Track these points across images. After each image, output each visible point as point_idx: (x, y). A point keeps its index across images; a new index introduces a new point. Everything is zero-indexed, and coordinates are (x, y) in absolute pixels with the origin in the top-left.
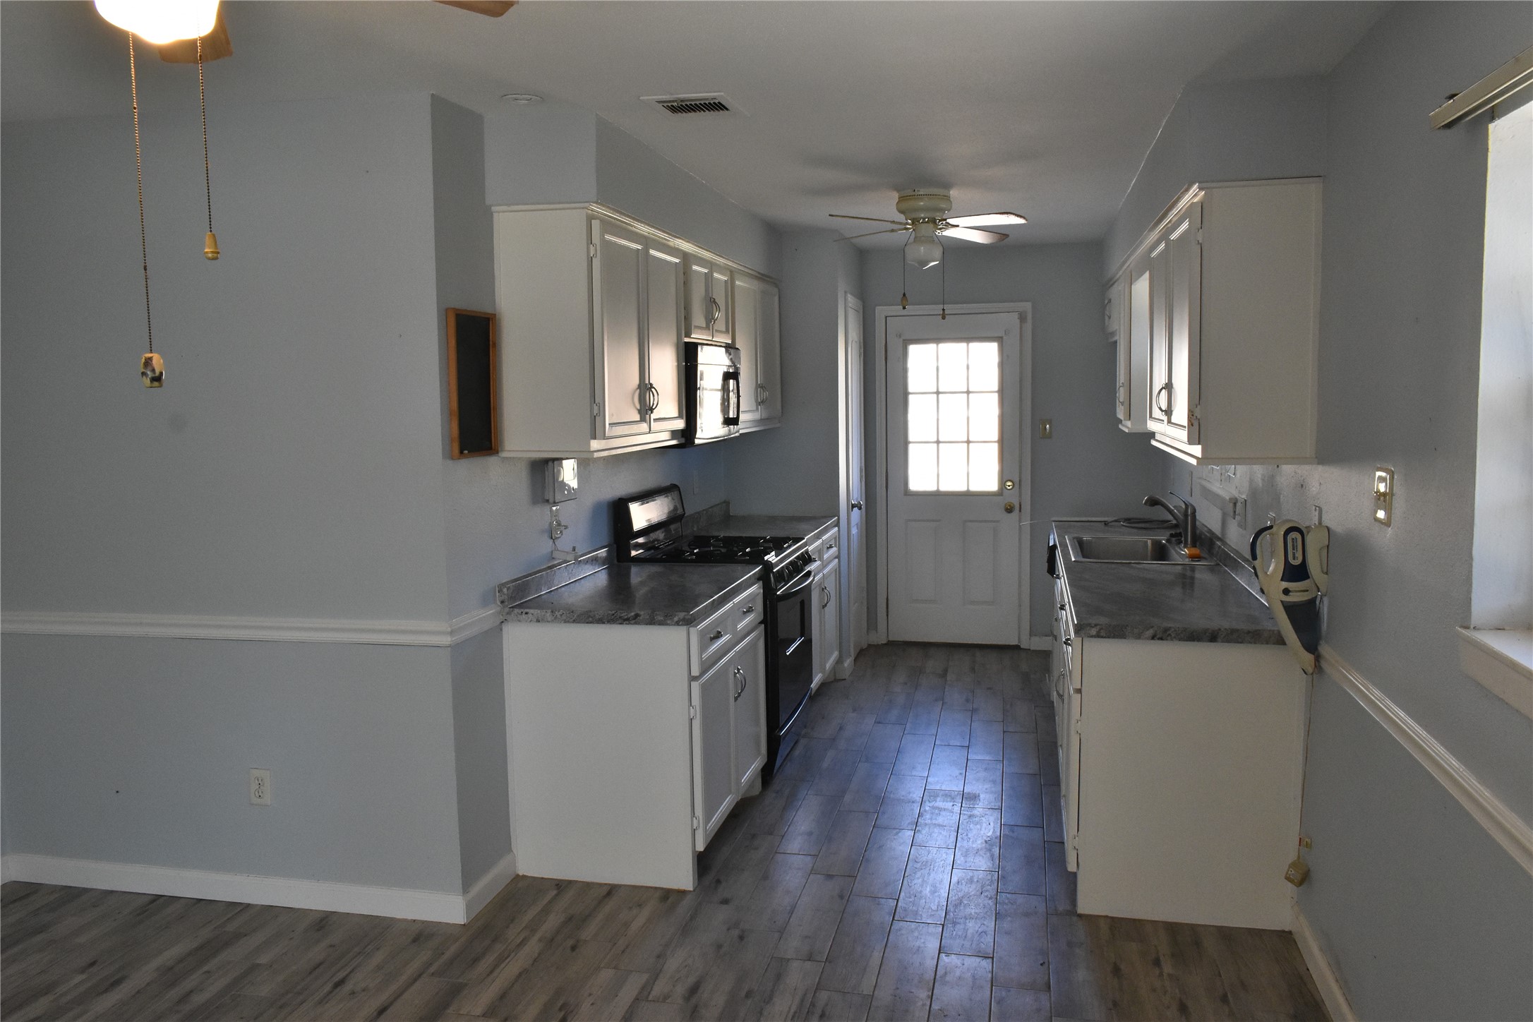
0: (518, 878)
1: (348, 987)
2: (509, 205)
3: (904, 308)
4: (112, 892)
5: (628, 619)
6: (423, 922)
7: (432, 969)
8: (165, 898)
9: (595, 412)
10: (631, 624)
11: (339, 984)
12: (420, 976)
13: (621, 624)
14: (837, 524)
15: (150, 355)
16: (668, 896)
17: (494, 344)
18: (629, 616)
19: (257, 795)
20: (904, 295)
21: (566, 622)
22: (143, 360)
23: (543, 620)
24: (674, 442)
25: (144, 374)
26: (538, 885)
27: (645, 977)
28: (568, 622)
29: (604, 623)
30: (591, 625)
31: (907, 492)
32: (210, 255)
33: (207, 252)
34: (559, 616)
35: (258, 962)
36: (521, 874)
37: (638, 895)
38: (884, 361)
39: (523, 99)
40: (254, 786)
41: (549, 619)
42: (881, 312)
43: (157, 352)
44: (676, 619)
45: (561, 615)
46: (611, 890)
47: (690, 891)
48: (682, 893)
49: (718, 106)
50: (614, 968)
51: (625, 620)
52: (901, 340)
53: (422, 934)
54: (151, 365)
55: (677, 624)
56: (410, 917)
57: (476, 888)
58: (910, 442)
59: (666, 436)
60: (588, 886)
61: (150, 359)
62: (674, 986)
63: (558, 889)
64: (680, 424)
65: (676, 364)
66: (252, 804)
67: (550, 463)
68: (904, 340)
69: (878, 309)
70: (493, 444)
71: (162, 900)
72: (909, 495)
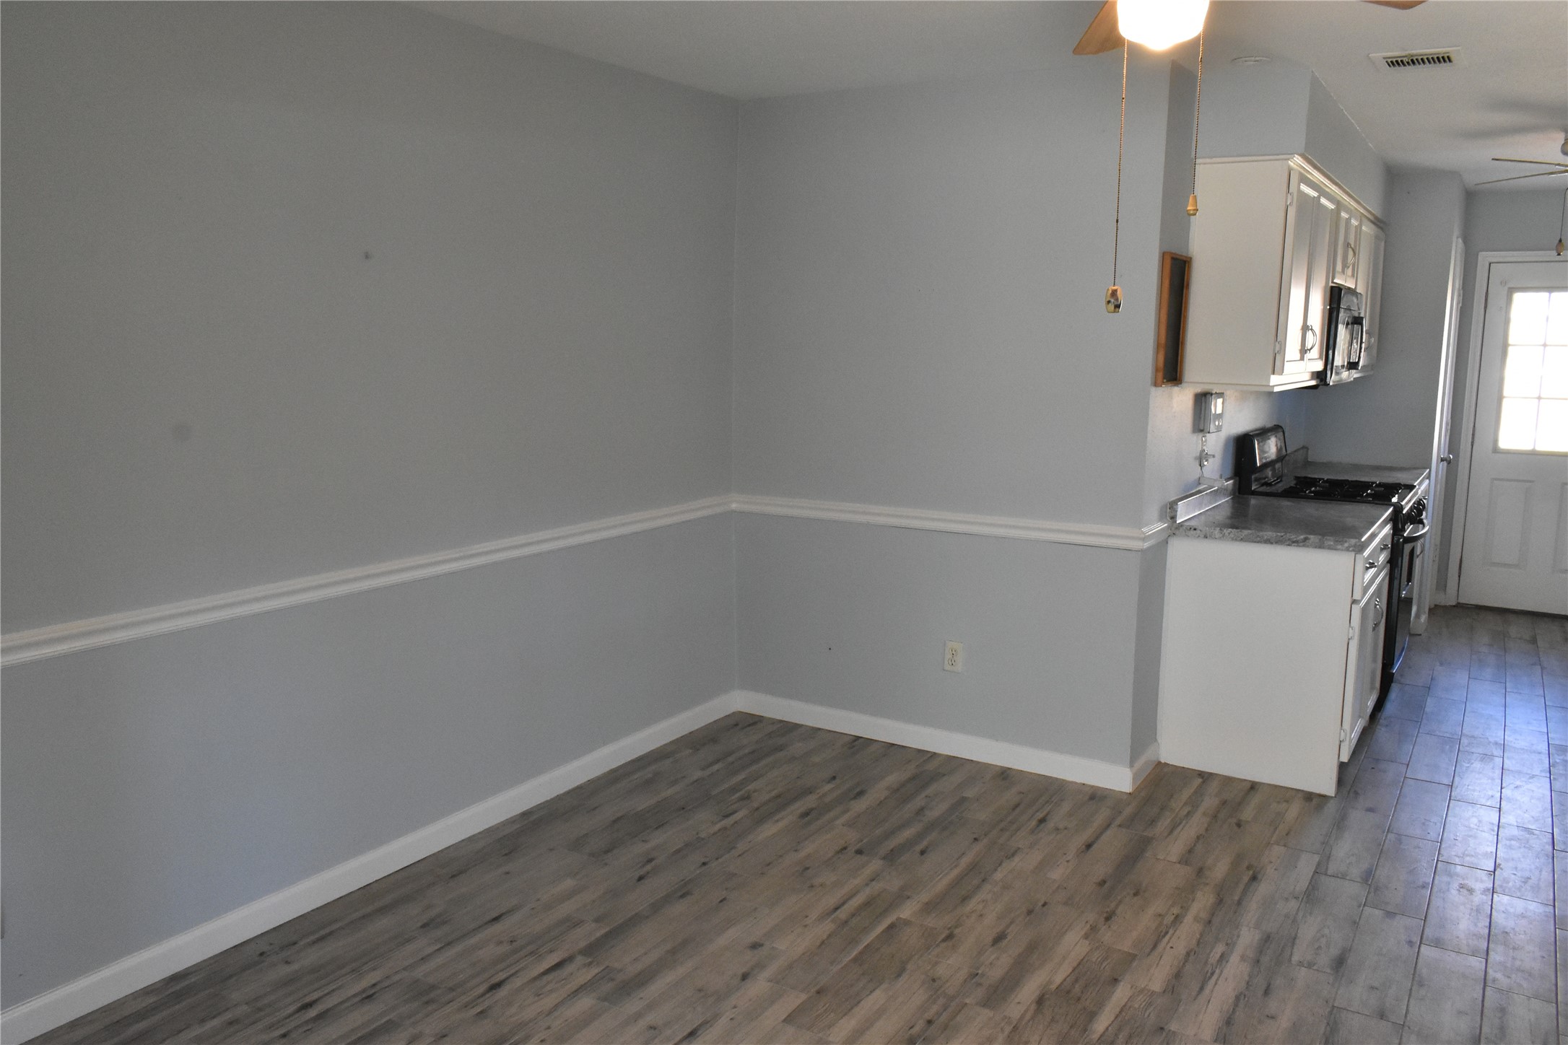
0: (1160, 765)
1: (1051, 824)
2: (1211, 157)
3: (1559, 254)
4: (820, 729)
5: (1297, 542)
6: (1093, 787)
7: (1118, 821)
8: (863, 740)
9: (1277, 349)
10: (1299, 546)
11: (1042, 821)
12: (1108, 826)
13: (1289, 545)
14: (1429, 477)
15: (1115, 288)
16: (1313, 800)
17: (1188, 285)
18: (1298, 539)
19: (950, 663)
20: (1560, 241)
21: (1233, 539)
22: (1110, 292)
23: (1210, 536)
24: (1313, 383)
25: (1109, 302)
26: (1184, 774)
27: (1316, 858)
28: (1236, 540)
29: (1272, 543)
30: (1259, 544)
31: (1496, 450)
32: (1192, 212)
33: (1190, 210)
34: (1227, 534)
35: (965, 795)
36: (1163, 762)
37: (1285, 794)
38: (1483, 310)
39: (1251, 61)
40: (948, 656)
41: (1217, 537)
42: (1484, 258)
43: (1117, 285)
44: (1346, 545)
45: (1229, 533)
46: (1254, 786)
47: (1332, 797)
48: (1323, 797)
49: (1445, 59)
50: (1285, 846)
51: (1294, 542)
52: (1506, 288)
53: (1096, 796)
54: (1116, 295)
55: (1347, 549)
56: (1079, 780)
57: (1138, 764)
58: (1504, 397)
59: (1308, 376)
60: (1228, 781)
61: (1116, 291)
62: (1348, 868)
63: (1203, 778)
64: (1319, 366)
65: (1322, 307)
66: (944, 670)
67: (1208, 396)
68: (1509, 288)
69: (1482, 255)
70: (1178, 375)
71: (860, 740)
72: (1498, 452)
